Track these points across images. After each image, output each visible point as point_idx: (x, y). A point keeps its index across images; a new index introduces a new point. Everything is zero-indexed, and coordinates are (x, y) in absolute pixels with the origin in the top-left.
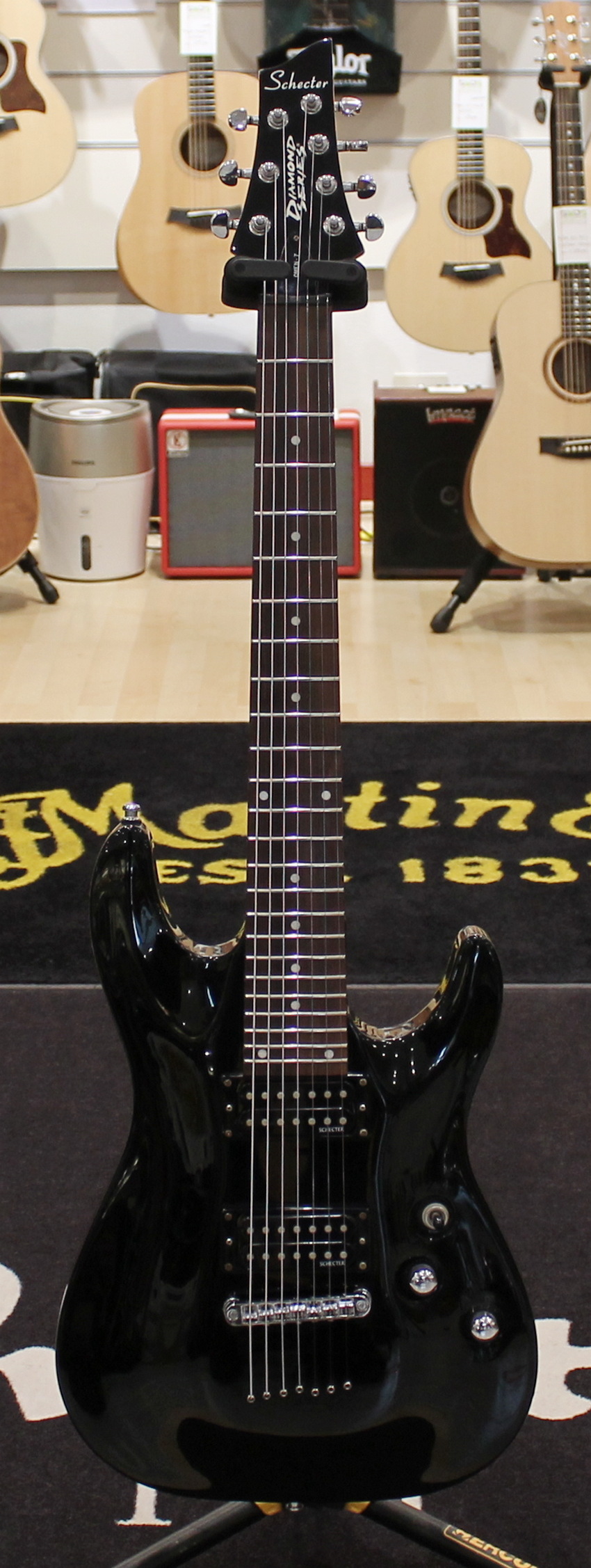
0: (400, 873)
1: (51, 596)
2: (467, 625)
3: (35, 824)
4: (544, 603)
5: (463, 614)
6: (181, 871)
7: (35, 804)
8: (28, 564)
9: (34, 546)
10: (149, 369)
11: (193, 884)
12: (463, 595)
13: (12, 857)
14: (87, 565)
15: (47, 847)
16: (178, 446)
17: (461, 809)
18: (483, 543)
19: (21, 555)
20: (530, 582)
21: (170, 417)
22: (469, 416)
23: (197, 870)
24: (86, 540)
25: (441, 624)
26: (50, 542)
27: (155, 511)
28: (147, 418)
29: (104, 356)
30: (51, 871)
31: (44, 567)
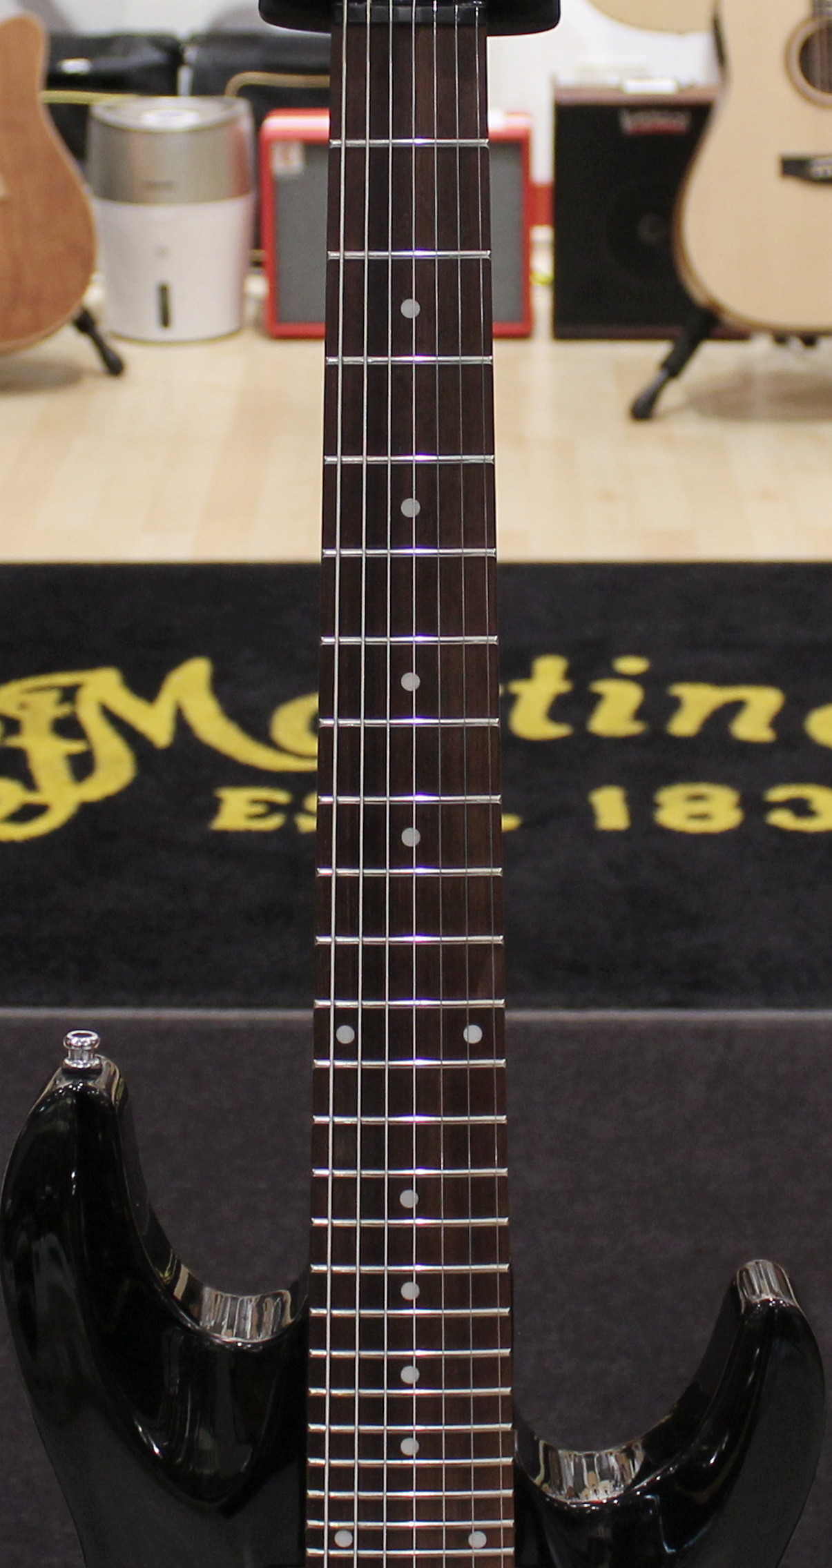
0: (589, 813)
1: (114, 367)
2: (679, 410)
3: (68, 727)
4: (779, 378)
5: (673, 395)
6: (273, 808)
7: (69, 694)
8: (85, 324)
9: (94, 296)
10: (252, 55)
11: (289, 829)
12: (673, 368)
13: (29, 782)
14: (165, 320)
15: (82, 766)
16: (287, 163)
17: (675, 705)
18: (699, 297)
19: (74, 312)
20: (761, 346)
21: (278, 123)
22: (679, 123)
23: (294, 809)
24: (164, 291)
25: (643, 410)
26: (116, 290)
27: (257, 240)
28: (246, 124)
29: (196, 40)
30: (87, 810)
31: (105, 326)
